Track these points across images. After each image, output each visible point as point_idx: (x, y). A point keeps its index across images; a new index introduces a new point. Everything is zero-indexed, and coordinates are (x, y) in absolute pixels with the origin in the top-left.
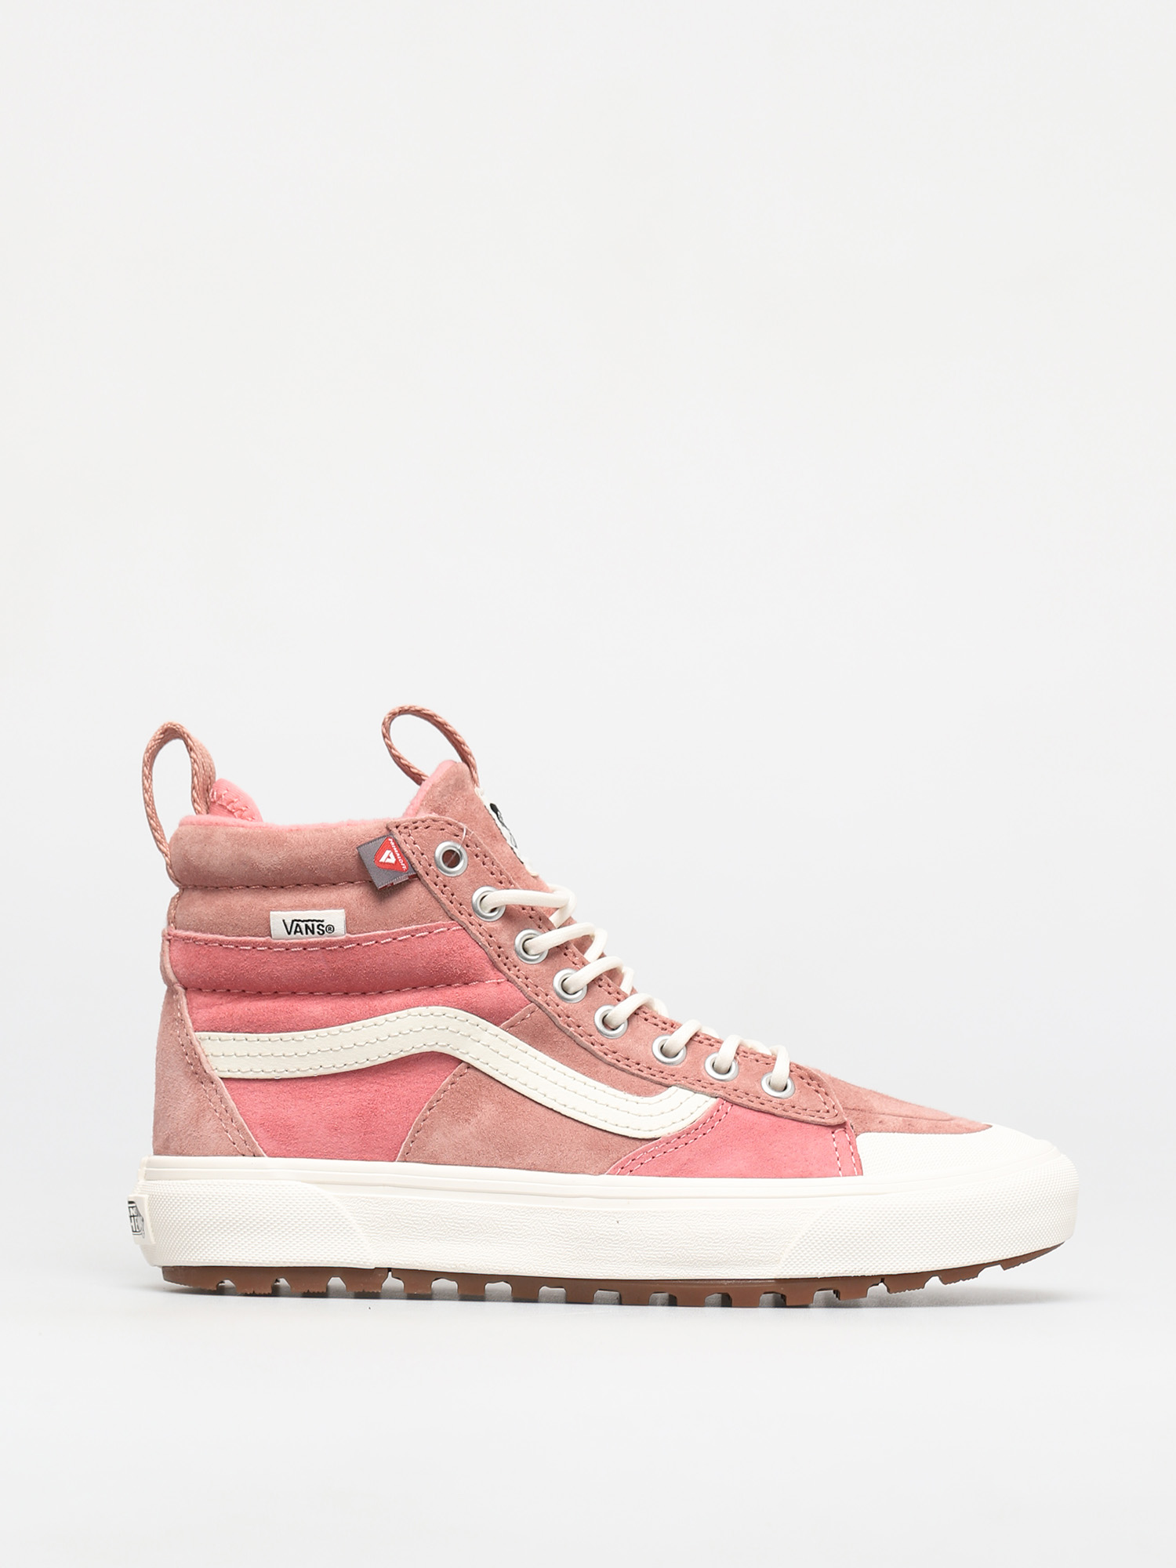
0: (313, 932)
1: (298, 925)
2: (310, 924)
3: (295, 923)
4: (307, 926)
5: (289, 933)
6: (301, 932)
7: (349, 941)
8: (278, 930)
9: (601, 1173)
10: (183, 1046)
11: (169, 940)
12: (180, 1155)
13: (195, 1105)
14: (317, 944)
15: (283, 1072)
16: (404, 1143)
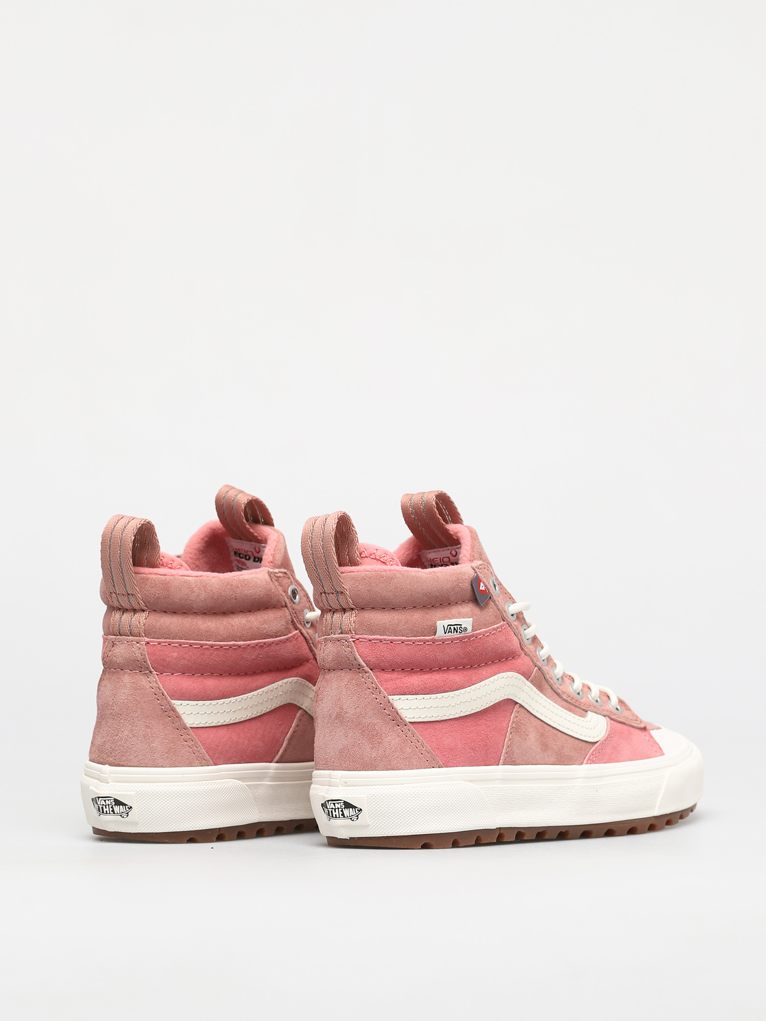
0: (457, 632)
1: (450, 628)
2: (456, 627)
3: (449, 626)
4: (454, 628)
5: (445, 633)
6: (451, 632)
7: (472, 636)
8: (440, 633)
9: (582, 764)
10: (381, 704)
11: (354, 641)
12: (390, 770)
13: (398, 739)
14: (458, 638)
15: (443, 716)
16: (502, 754)
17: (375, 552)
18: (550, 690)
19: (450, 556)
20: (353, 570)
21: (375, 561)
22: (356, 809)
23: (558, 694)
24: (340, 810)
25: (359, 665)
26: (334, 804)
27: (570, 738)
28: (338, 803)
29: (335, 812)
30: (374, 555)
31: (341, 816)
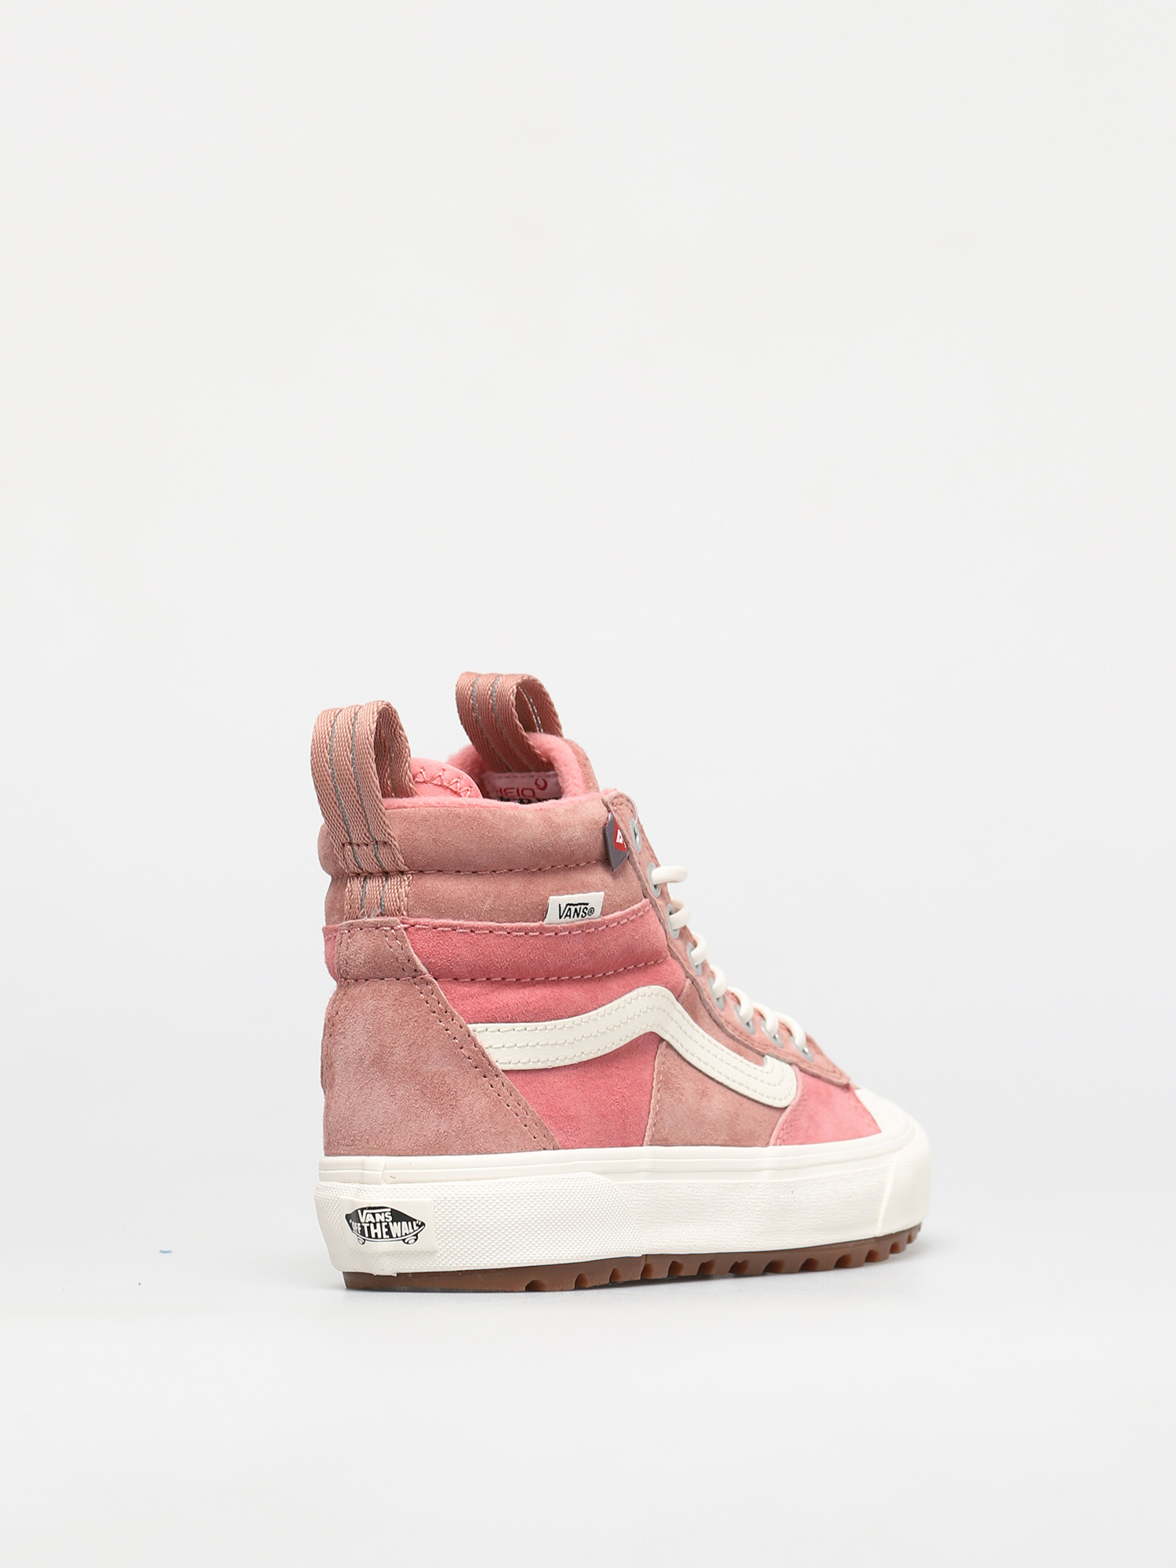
0: (578, 916)
1: (570, 909)
2: (578, 907)
3: (569, 907)
4: (576, 910)
5: (560, 917)
6: (570, 916)
7: (602, 924)
8: (552, 917)
9: (767, 1145)
10: (455, 1038)
11: (405, 929)
12: (473, 1153)
13: (484, 1101)
14: (580, 927)
15: (555, 1061)
16: (648, 1127)
17: (441, 774)
18: (708, 1019)
19: (535, 787)
20: (406, 804)
21: (441, 789)
22: (414, 1223)
23: (719, 1025)
24: (384, 1224)
25: (416, 970)
26: (374, 1214)
27: (745, 1100)
28: (380, 1213)
29: (375, 1228)
30: (439, 779)
31: (385, 1236)
